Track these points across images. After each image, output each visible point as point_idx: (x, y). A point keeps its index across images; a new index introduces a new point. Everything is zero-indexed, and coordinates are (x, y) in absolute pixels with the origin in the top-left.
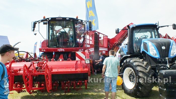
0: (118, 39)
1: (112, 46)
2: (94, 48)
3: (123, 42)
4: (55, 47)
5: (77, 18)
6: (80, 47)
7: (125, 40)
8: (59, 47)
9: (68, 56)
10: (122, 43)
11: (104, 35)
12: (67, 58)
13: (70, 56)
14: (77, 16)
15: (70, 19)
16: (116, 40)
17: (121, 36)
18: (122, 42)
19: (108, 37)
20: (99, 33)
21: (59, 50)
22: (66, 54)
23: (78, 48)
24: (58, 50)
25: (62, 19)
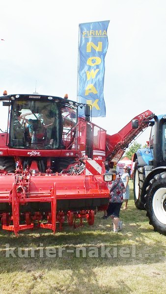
0: (125, 137)
1: (112, 147)
2: (85, 151)
3: (132, 142)
4: (23, 147)
5: (66, 98)
6: (68, 149)
7: (135, 139)
8: (30, 148)
9: (45, 164)
10: (130, 144)
11: (101, 128)
12: (44, 168)
13: (49, 164)
14: (67, 95)
15: (55, 98)
16: (121, 138)
17: (130, 131)
18: (129, 142)
19: (107, 133)
20: (94, 125)
21: (31, 153)
22: (42, 162)
23: (65, 150)
24: (28, 153)
25: (40, 97)
